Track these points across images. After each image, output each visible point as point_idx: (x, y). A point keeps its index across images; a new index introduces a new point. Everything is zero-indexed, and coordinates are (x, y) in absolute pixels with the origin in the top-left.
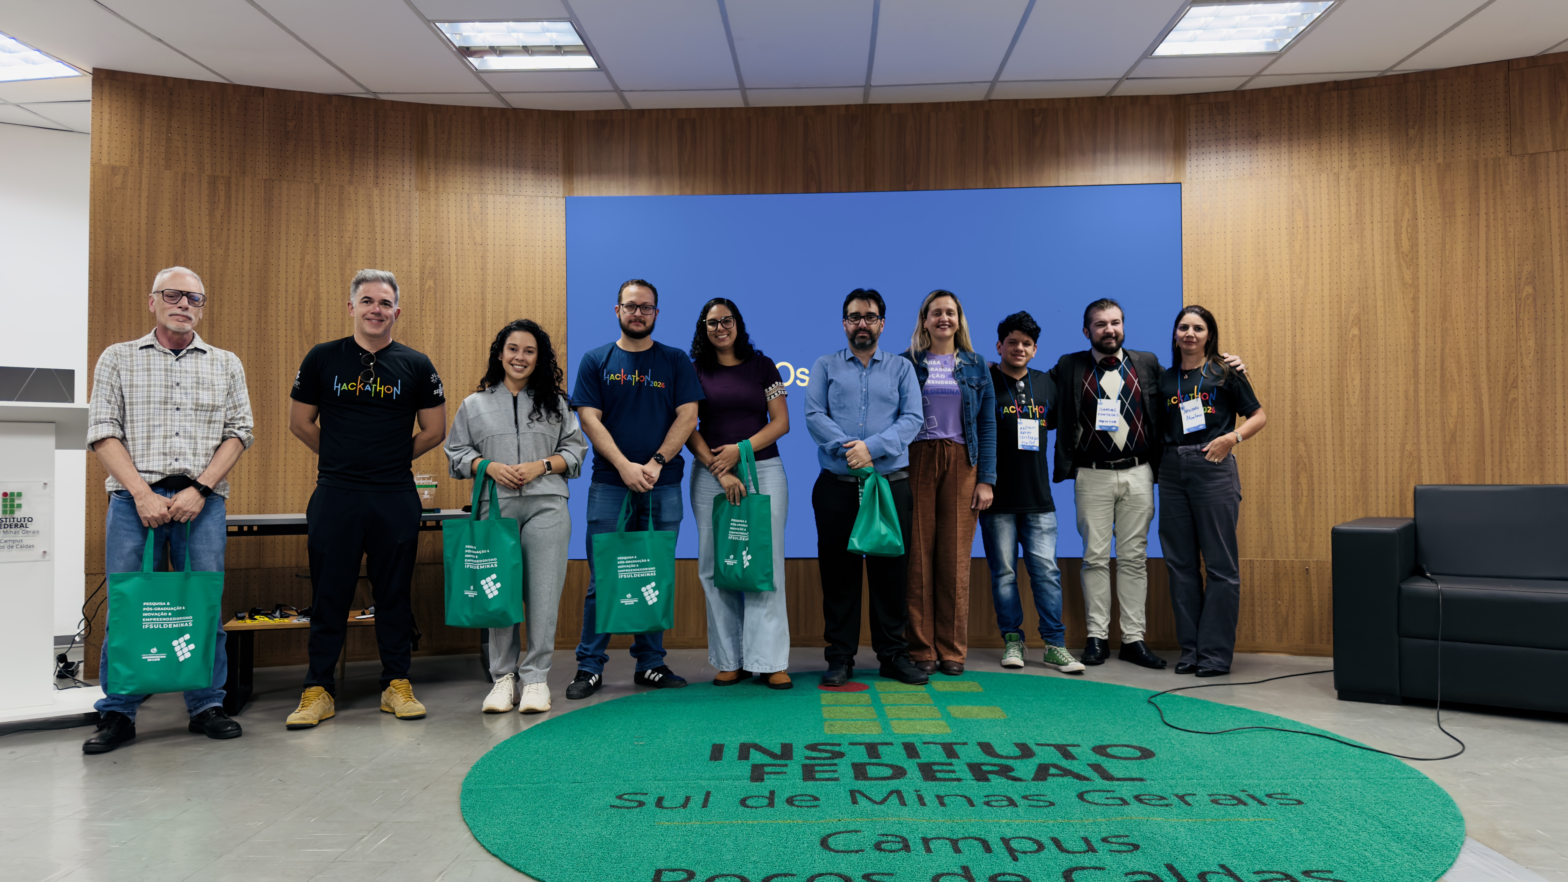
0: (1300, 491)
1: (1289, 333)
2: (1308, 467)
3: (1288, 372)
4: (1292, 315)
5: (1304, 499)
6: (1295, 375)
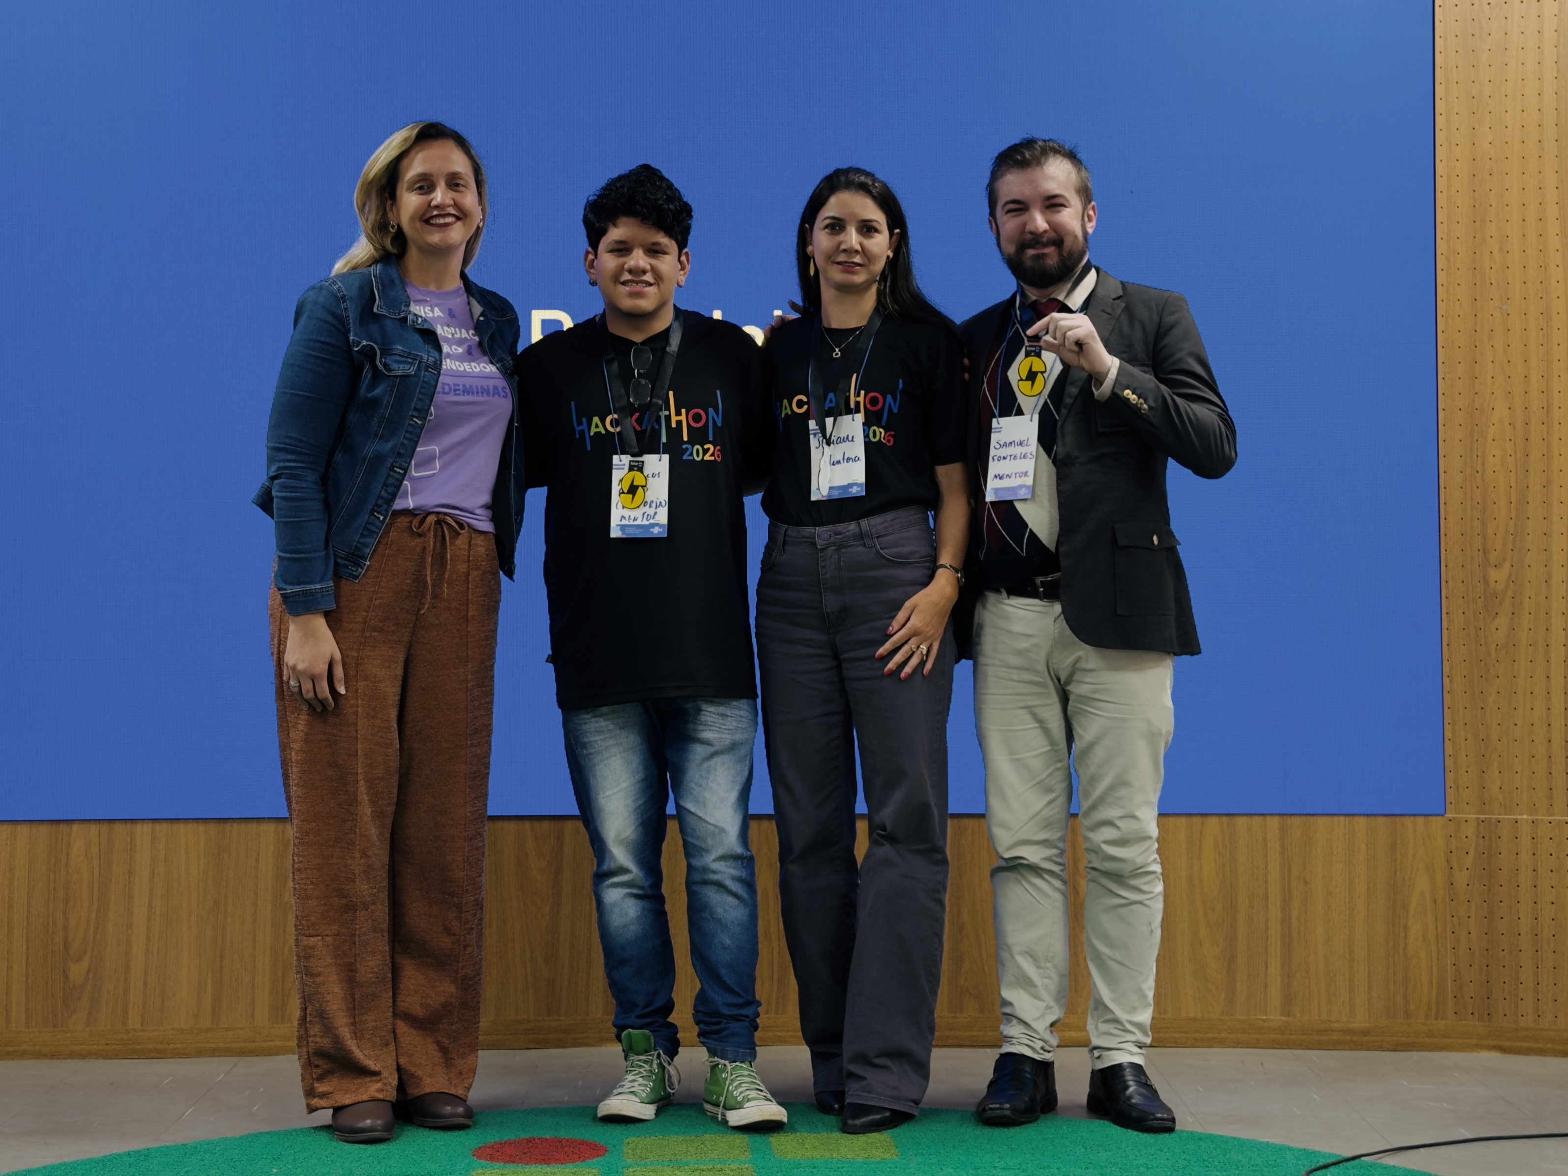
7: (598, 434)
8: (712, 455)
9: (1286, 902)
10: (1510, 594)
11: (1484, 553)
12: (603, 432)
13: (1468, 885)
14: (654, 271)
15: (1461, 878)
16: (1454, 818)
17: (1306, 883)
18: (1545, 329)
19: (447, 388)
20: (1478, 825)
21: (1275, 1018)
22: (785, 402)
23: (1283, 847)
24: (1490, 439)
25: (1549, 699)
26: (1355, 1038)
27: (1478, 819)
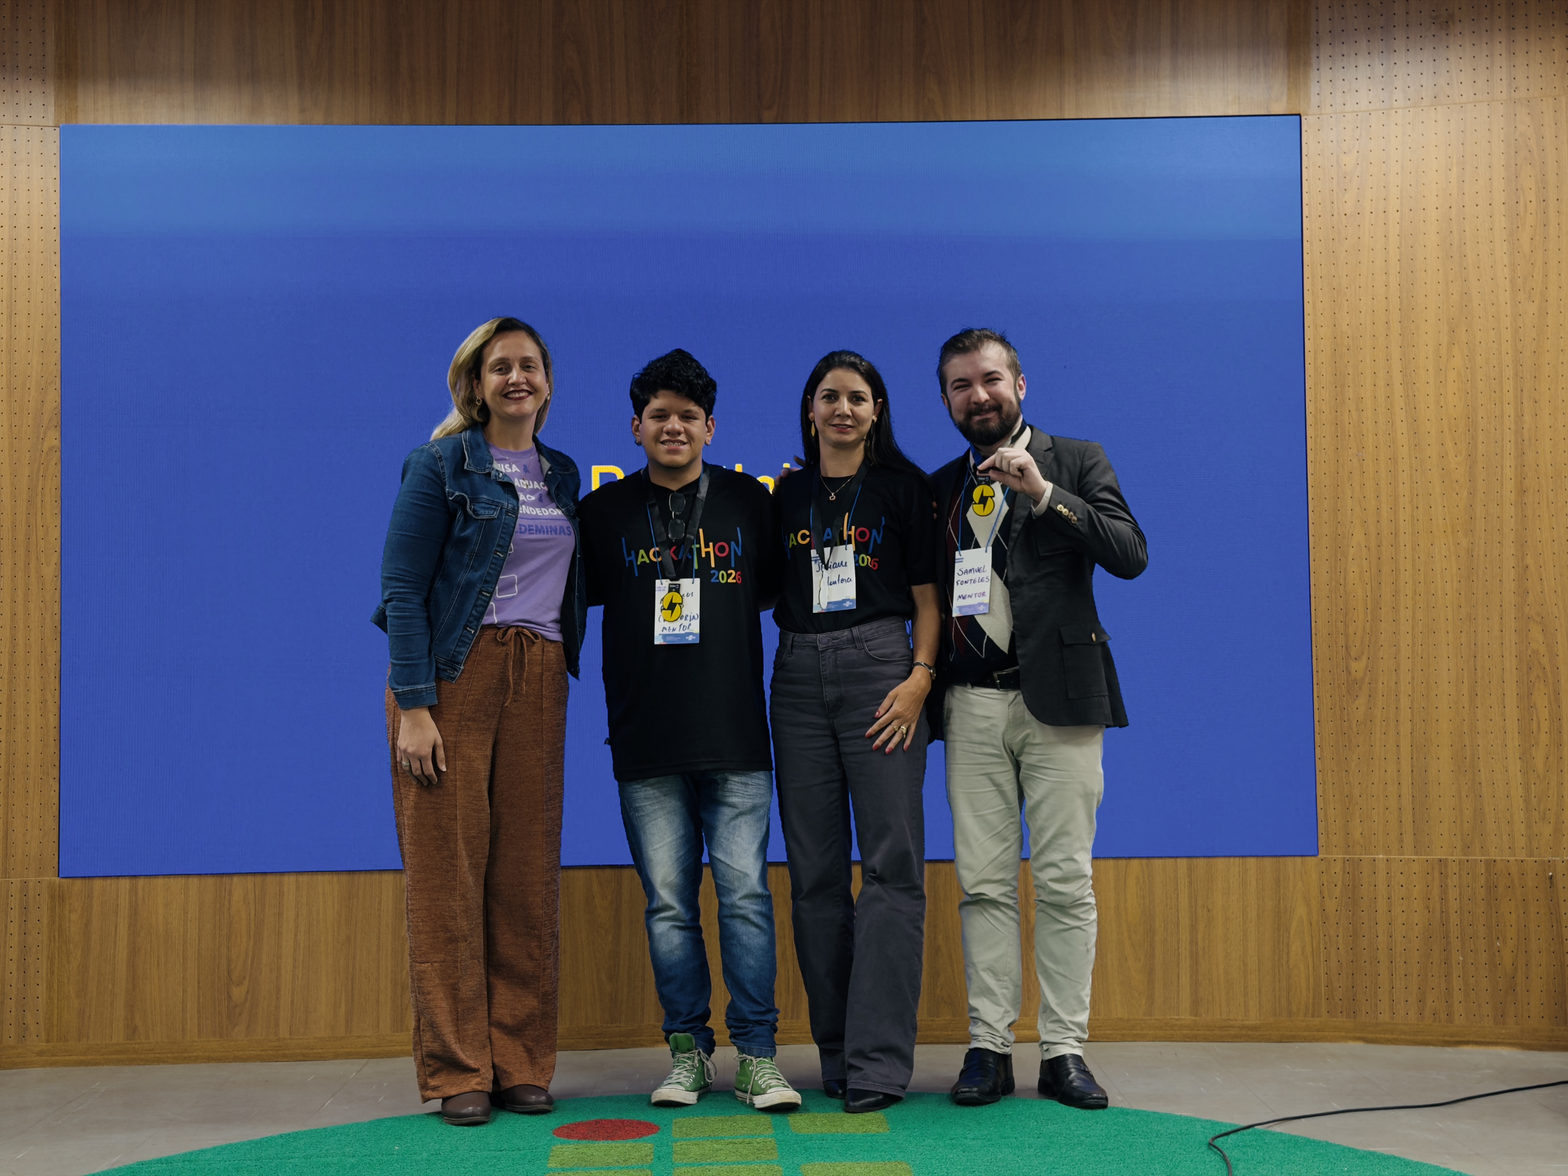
0: (1535, 723)
1: (1510, 410)
2: (1550, 675)
3: (1509, 485)
4: (1516, 374)
5: (1544, 738)
6: (1522, 492)
7: (644, 563)
8: (734, 578)
9: (1193, 927)
10: (1367, 680)
11: (1347, 648)
12: (648, 561)
13: (1337, 911)
14: (687, 433)
15: (1331, 905)
16: (1325, 858)
17: (1209, 911)
18: (1392, 471)
19: (523, 528)
20: (1344, 863)
21: (1187, 1017)
22: (792, 535)
23: (1190, 883)
24: (1350, 559)
25: (1399, 763)
26: (1250, 1032)
27: (1344, 858)
